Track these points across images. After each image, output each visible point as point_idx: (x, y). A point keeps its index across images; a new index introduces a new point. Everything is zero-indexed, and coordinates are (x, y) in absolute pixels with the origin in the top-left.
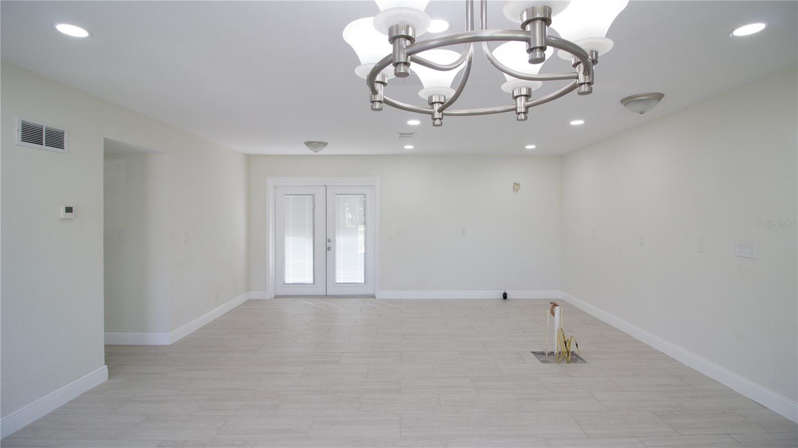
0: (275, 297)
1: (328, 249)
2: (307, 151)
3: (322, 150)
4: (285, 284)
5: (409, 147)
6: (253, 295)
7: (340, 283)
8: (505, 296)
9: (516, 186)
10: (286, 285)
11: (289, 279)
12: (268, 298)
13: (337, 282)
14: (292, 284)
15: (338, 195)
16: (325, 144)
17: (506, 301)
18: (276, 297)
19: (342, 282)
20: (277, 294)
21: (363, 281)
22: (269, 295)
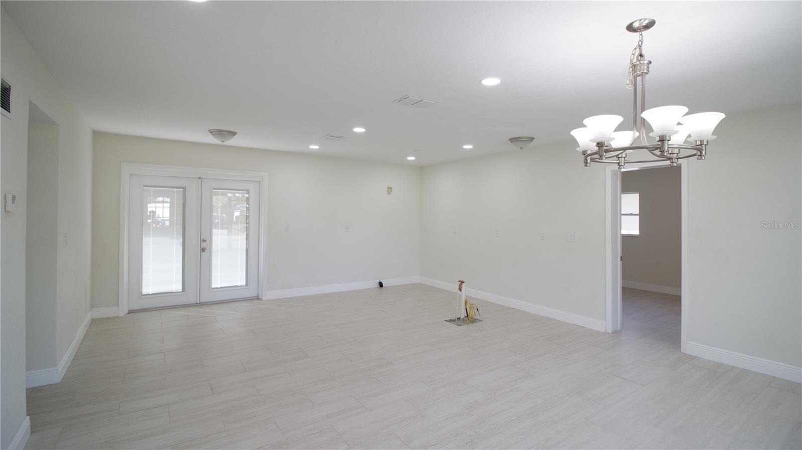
0: (128, 313)
1: (203, 250)
2: (212, 140)
3: (231, 138)
4: (143, 295)
5: (314, 147)
6: (101, 312)
7: (217, 288)
8: (381, 285)
9: (390, 190)
10: (143, 297)
11: (147, 289)
12: (121, 315)
13: (213, 287)
14: (152, 294)
15: (216, 189)
16: (233, 134)
17: (382, 288)
18: (130, 312)
19: (219, 287)
20: (130, 309)
21: (244, 284)
22: (123, 311)
